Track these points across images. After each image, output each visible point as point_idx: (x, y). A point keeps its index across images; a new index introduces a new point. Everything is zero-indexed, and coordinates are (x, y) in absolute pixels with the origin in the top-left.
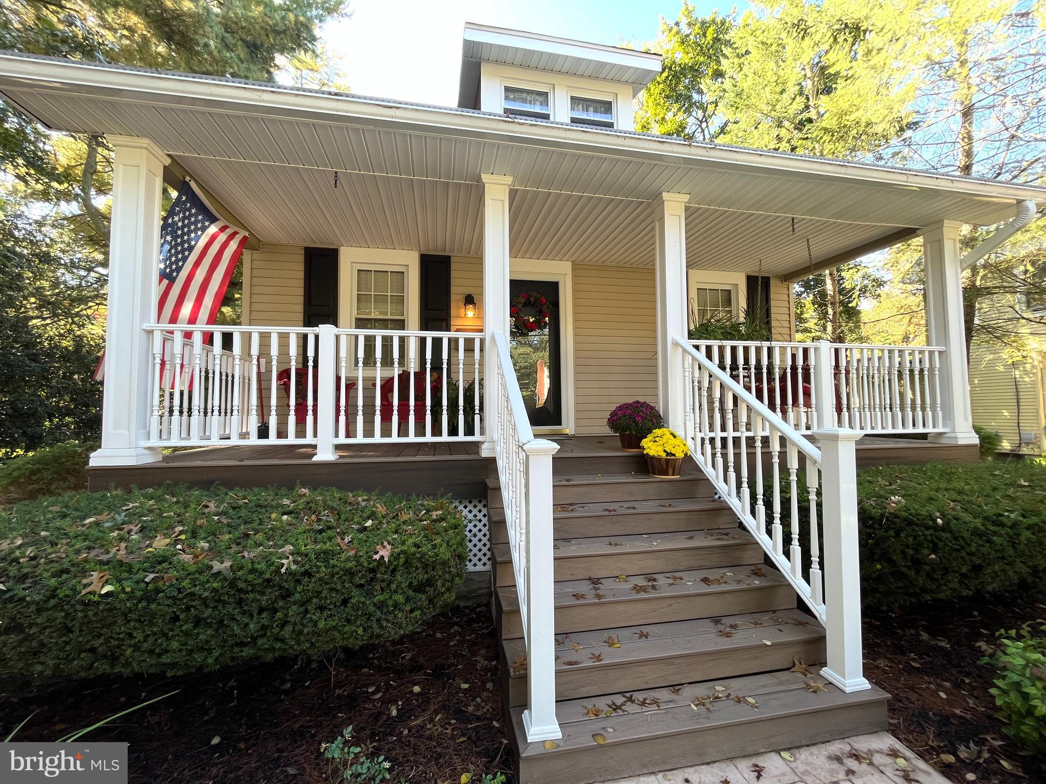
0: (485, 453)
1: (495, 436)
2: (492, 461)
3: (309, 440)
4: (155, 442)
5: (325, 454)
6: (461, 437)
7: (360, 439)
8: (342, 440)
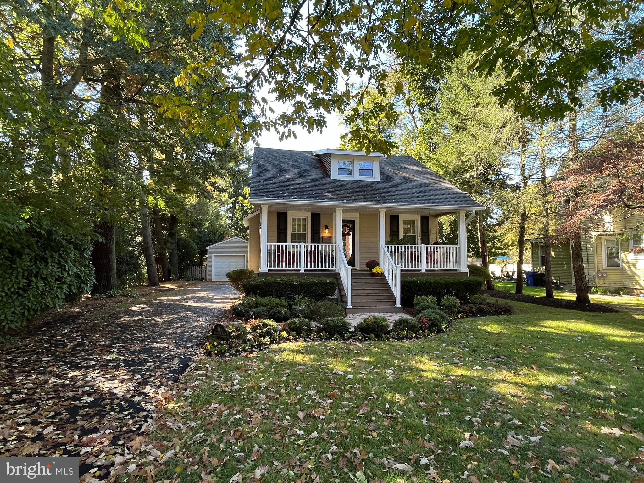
0: (337, 272)
1: (339, 268)
2: (339, 273)
3: (299, 268)
4: (269, 268)
5: (302, 271)
6: (331, 268)
7: (309, 268)
8: (305, 268)
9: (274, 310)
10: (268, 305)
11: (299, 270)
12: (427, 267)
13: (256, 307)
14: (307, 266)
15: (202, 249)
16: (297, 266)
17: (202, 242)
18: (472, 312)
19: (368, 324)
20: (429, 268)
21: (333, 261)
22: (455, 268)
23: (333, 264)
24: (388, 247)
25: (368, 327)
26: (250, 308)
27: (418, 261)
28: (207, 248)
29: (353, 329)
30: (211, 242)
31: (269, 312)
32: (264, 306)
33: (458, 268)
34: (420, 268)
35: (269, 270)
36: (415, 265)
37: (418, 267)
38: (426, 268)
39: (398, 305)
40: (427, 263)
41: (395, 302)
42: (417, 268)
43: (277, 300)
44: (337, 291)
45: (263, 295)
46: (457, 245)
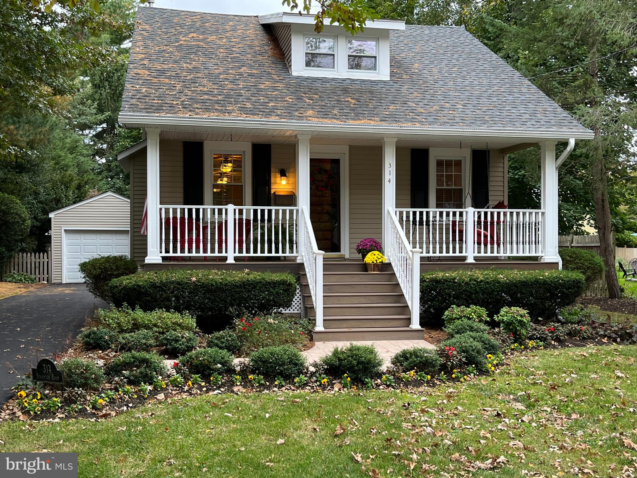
0: (299, 261)
1: (303, 254)
2: (302, 264)
3: (224, 254)
4: (164, 254)
5: (231, 261)
6: (287, 254)
7: (244, 254)
8: (237, 254)
9: (168, 335)
10: (155, 325)
11: (225, 258)
12: (479, 252)
13: (132, 331)
14: (241, 251)
15: (41, 216)
16: (220, 251)
17: (40, 202)
18: (558, 339)
19: (340, 360)
20: (482, 254)
21: (291, 241)
22: (533, 254)
23: (291, 248)
24: (401, 213)
25: (340, 364)
26: (122, 331)
27: (461, 240)
28: (51, 215)
29: (312, 369)
30: (58, 204)
31: (157, 338)
32: (147, 327)
33: (539, 254)
34: (464, 254)
35: (164, 258)
36: (454, 248)
37: (461, 252)
38: (476, 254)
39: (416, 325)
40: (479, 243)
41: (409, 321)
42: (457, 254)
43: (176, 317)
44: (297, 300)
45: (147, 308)
46: (539, 208)
